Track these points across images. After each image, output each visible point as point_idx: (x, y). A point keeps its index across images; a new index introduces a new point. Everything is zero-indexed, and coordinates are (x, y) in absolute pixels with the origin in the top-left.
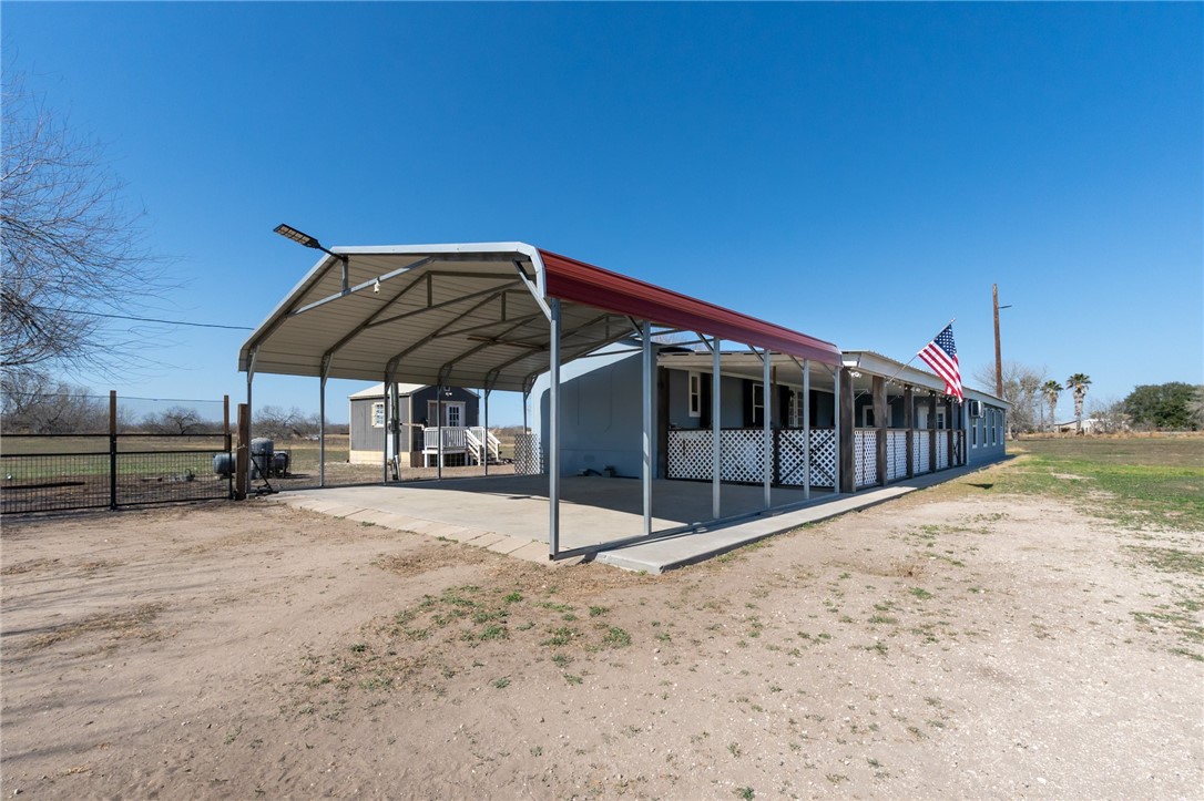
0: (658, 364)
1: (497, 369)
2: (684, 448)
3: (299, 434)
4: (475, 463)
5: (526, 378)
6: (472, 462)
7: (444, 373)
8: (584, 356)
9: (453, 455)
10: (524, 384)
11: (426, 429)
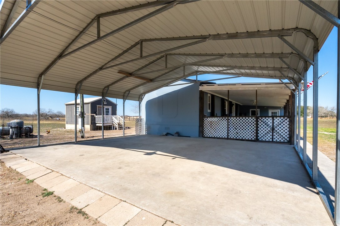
0: (200, 89)
1: (129, 91)
2: (211, 125)
3: (52, 118)
4: (116, 129)
5: (140, 95)
6: (114, 128)
7: (105, 91)
8: (167, 86)
9: (107, 126)
10: (139, 98)
11: (96, 116)
